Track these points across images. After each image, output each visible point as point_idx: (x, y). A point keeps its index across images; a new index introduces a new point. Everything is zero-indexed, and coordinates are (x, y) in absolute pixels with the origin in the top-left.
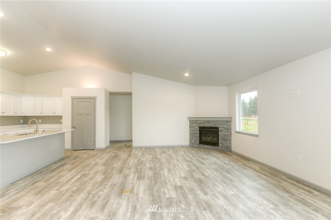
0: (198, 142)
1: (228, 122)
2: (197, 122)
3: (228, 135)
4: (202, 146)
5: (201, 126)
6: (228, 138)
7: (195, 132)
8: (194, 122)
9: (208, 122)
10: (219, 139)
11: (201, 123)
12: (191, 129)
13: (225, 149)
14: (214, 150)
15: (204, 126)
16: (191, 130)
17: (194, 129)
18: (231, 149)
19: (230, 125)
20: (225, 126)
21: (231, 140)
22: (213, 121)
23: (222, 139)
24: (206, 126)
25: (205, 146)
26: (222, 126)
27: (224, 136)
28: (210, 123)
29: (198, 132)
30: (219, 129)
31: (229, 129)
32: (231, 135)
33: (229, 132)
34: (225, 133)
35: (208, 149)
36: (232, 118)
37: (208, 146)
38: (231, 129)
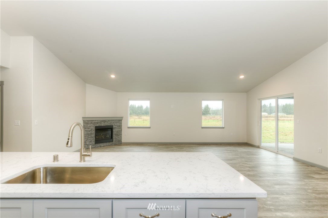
0: (93, 143)
1: (119, 121)
2: (93, 122)
3: (120, 131)
4: (98, 145)
5: (97, 125)
6: (119, 134)
7: (91, 132)
8: (89, 122)
9: (104, 121)
10: (114, 135)
11: (98, 123)
12: (86, 130)
13: (118, 143)
14: (109, 145)
15: (100, 126)
16: (86, 131)
17: (90, 130)
18: (122, 141)
19: (121, 123)
20: (118, 124)
21: (121, 135)
22: (109, 120)
23: (116, 135)
24: (102, 125)
25: (101, 144)
26: (115, 124)
27: (117, 132)
28: (106, 123)
29: (94, 132)
30: (114, 126)
31: (120, 127)
32: (121, 131)
33: (120, 129)
34: (118, 130)
35: (104, 146)
36: (122, 117)
37: (104, 143)
38: (122, 126)
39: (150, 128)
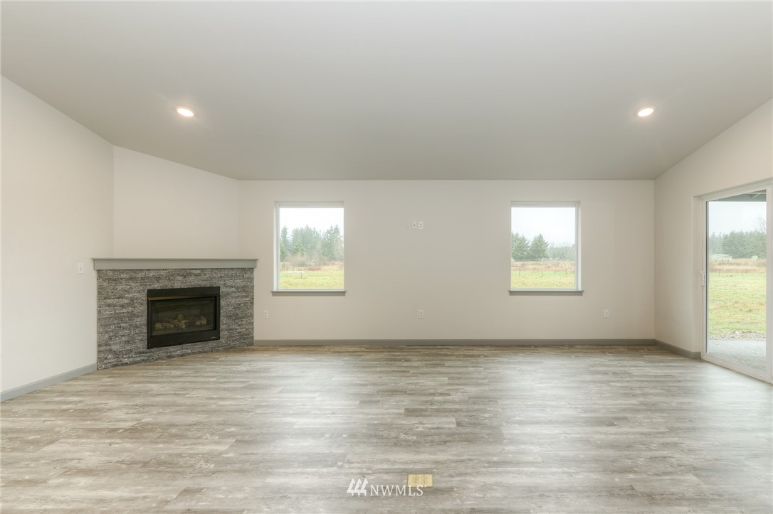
0: (141, 344)
1: (245, 271)
2: (139, 275)
3: (245, 304)
4: (161, 352)
5: (157, 286)
6: (245, 312)
7: (130, 309)
8: (123, 276)
9: (186, 273)
10: (221, 318)
11: (158, 279)
12: (109, 301)
13: (237, 343)
14: (206, 352)
15: (169, 287)
16: (109, 305)
17: (126, 301)
18: (253, 338)
19: (251, 280)
20: (239, 282)
21: (252, 316)
22: (202, 270)
23: (229, 317)
24: (177, 285)
25: (171, 349)
26: (229, 283)
27: (235, 308)
28: (193, 278)
29: (142, 309)
30: (222, 290)
31: (247, 290)
32: (252, 303)
33: (247, 297)
34: (238, 301)
35: (183, 355)
36: (255, 261)
37: (185, 346)
38: (253, 287)
39: (342, 293)
